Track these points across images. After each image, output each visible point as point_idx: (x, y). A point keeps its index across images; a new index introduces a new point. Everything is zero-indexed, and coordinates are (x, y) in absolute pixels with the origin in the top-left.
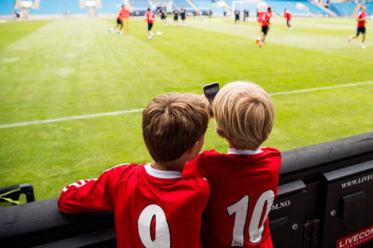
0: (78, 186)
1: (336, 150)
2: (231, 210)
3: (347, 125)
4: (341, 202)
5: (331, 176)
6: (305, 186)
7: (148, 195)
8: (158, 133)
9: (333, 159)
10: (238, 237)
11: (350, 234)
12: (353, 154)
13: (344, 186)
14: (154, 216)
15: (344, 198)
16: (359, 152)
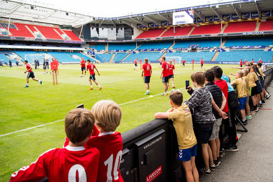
0: (24, 170)
1: (138, 131)
2: (106, 163)
3: (126, 127)
4: (145, 156)
5: (139, 144)
6: (129, 151)
7: (72, 160)
8: (80, 126)
9: (138, 135)
10: (109, 178)
11: (151, 173)
12: (146, 132)
13: (145, 148)
14: (77, 171)
15: (146, 154)
16: (148, 131)
